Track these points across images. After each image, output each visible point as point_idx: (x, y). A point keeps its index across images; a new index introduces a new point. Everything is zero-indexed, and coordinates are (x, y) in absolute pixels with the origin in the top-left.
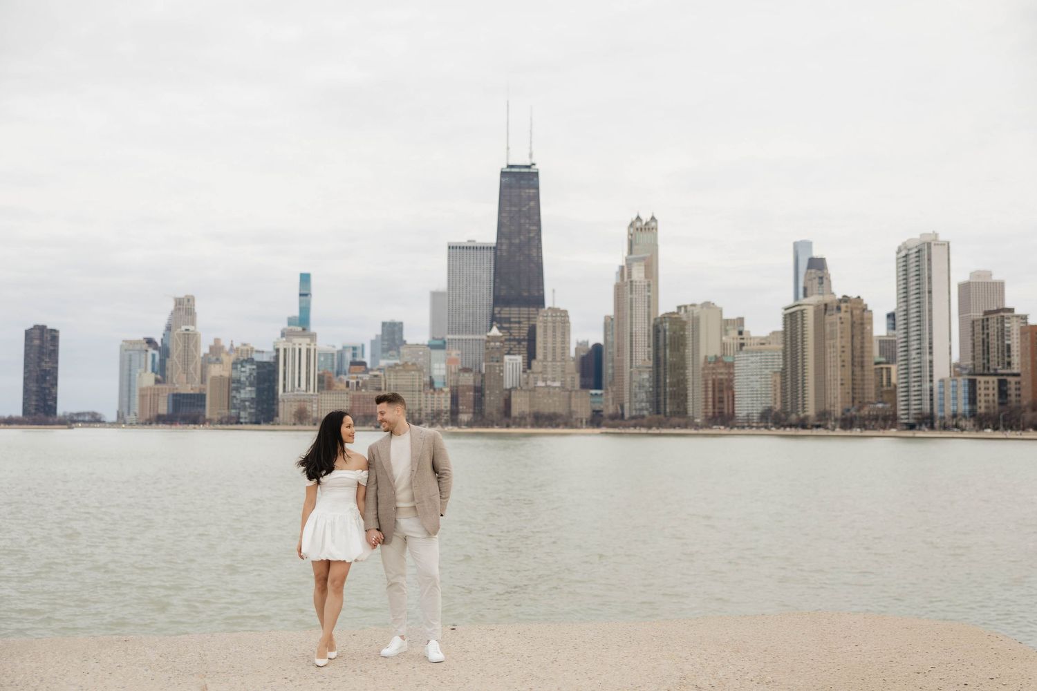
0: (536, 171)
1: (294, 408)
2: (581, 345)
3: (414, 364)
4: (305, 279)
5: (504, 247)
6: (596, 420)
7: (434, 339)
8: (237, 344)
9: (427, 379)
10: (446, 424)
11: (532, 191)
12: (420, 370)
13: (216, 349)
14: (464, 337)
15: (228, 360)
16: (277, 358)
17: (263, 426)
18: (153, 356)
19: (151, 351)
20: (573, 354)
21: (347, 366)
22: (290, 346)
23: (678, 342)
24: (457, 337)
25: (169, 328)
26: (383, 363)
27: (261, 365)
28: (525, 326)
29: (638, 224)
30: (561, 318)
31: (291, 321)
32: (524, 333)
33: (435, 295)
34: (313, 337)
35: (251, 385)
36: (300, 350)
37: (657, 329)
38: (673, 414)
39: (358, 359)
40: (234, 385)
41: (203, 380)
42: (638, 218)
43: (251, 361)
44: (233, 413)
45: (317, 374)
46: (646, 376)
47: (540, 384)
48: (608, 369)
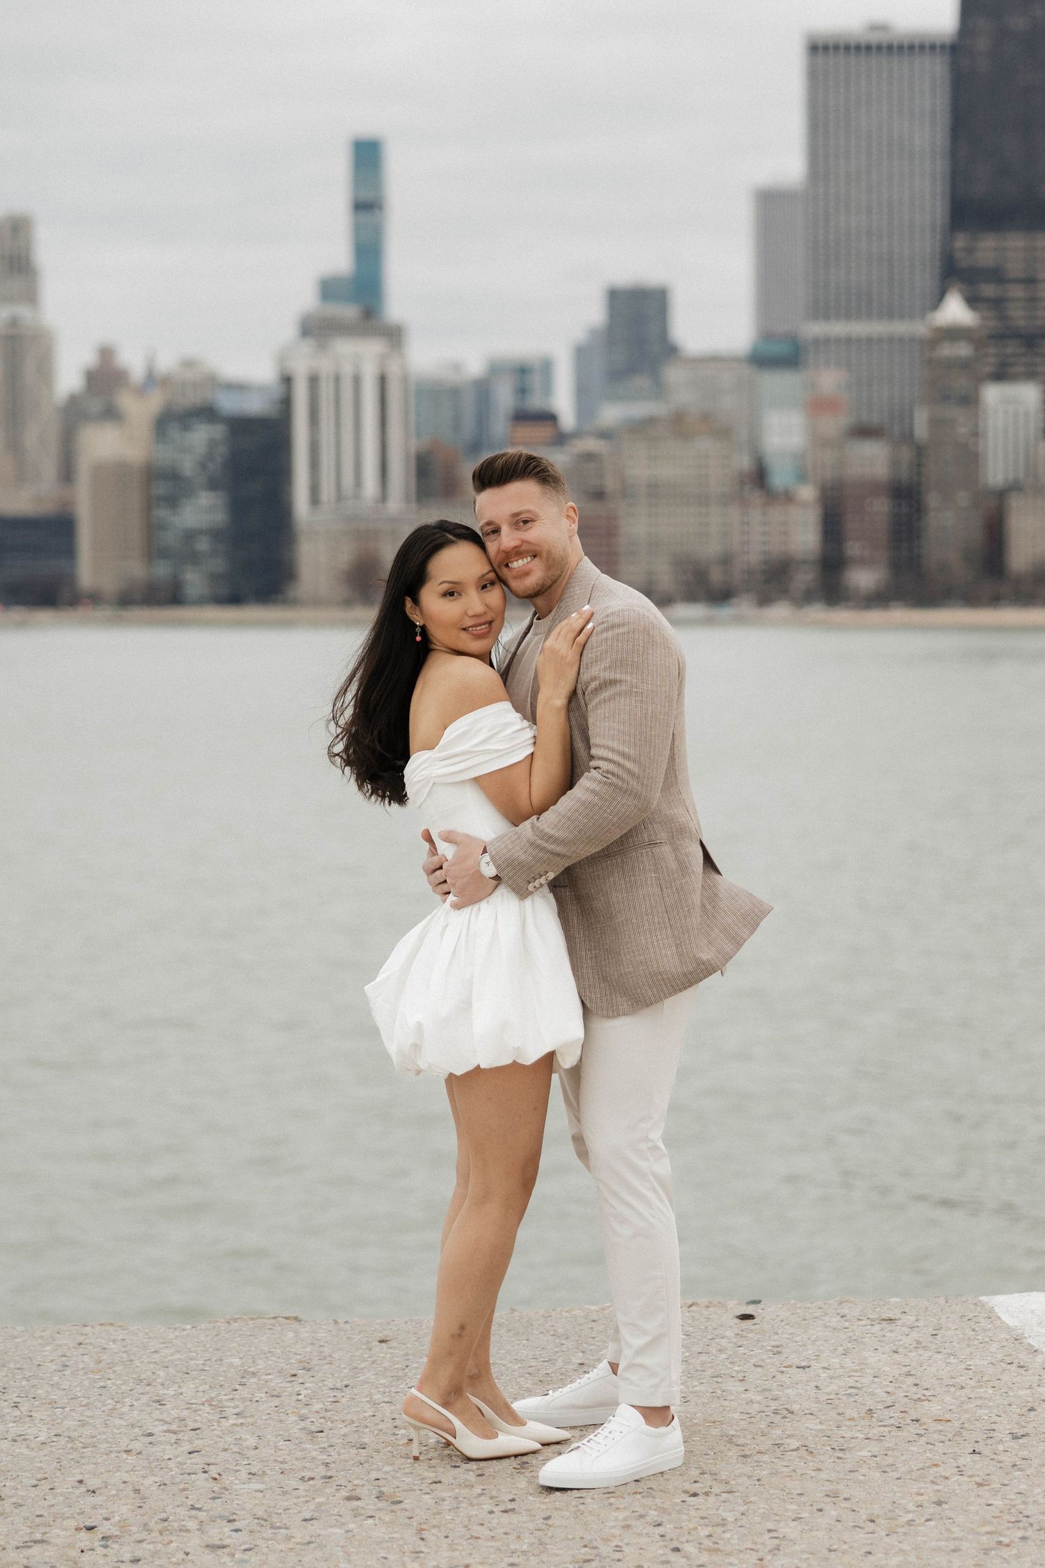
1: (345, 556)
3: (706, 418)
4: (367, 160)
5: (982, 44)
7: (766, 335)
9: (744, 462)
10: (807, 598)
12: (724, 433)
13: (105, 379)
14: (859, 328)
15: (140, 410)
16: (286, 403)
17: (252, 612)
21: (500, 421)
22: (325, 366)
24: (838, 328)
26: (612, 414)
27: (241, 426)
31: (329, 289)
33: (769, 202)
34: (394, 336)
35: (213, 485)
36: (357, 381)
39: (535, 402)
40: (160, 489)
41: (68, 474)
43: (207, 413)
44: (162, 570)
45: (413, 450)
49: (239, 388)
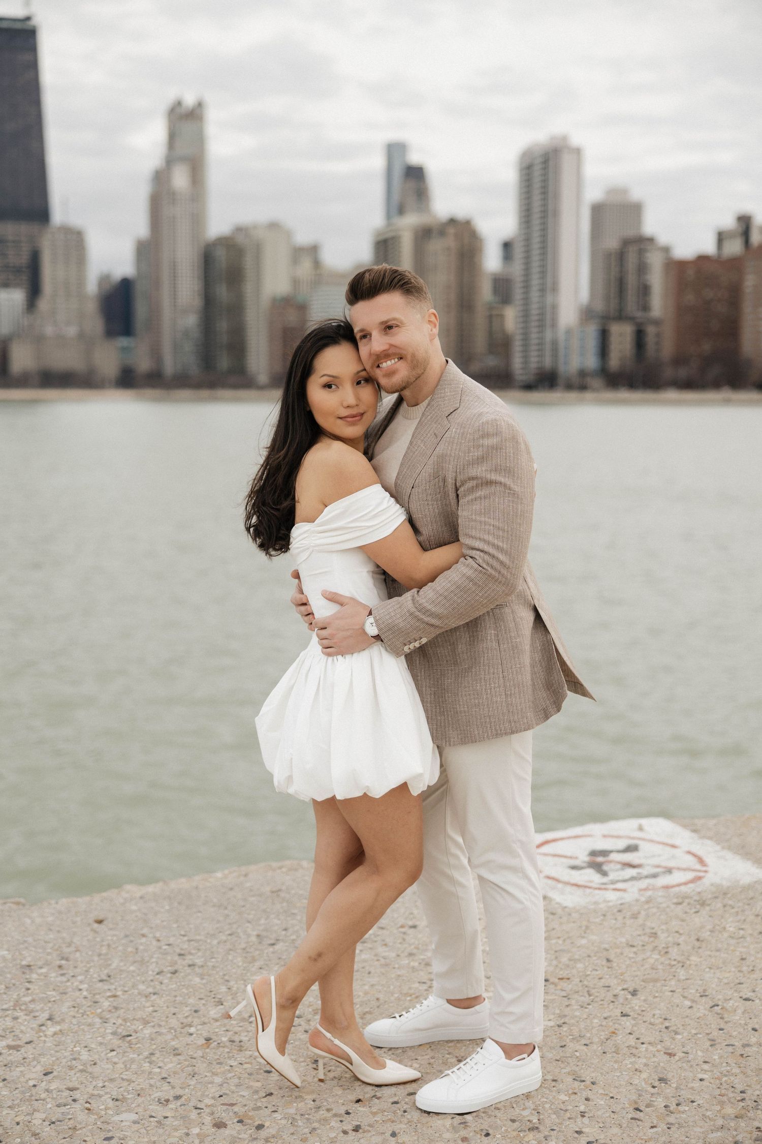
0: (33, 28)
2: (104, 279)
6: (127, 379)
11: (28, 57)
20: (92, 287)
23: (235, 275)
28: (26, 251)
29: (180, 111)
30: (75, 240)
32: (24, 259)
37: (207, 258)
38: (230, 371)
42: (179, 103)
46: (191, 321)
47: (49, 330)
48: (141, 310)
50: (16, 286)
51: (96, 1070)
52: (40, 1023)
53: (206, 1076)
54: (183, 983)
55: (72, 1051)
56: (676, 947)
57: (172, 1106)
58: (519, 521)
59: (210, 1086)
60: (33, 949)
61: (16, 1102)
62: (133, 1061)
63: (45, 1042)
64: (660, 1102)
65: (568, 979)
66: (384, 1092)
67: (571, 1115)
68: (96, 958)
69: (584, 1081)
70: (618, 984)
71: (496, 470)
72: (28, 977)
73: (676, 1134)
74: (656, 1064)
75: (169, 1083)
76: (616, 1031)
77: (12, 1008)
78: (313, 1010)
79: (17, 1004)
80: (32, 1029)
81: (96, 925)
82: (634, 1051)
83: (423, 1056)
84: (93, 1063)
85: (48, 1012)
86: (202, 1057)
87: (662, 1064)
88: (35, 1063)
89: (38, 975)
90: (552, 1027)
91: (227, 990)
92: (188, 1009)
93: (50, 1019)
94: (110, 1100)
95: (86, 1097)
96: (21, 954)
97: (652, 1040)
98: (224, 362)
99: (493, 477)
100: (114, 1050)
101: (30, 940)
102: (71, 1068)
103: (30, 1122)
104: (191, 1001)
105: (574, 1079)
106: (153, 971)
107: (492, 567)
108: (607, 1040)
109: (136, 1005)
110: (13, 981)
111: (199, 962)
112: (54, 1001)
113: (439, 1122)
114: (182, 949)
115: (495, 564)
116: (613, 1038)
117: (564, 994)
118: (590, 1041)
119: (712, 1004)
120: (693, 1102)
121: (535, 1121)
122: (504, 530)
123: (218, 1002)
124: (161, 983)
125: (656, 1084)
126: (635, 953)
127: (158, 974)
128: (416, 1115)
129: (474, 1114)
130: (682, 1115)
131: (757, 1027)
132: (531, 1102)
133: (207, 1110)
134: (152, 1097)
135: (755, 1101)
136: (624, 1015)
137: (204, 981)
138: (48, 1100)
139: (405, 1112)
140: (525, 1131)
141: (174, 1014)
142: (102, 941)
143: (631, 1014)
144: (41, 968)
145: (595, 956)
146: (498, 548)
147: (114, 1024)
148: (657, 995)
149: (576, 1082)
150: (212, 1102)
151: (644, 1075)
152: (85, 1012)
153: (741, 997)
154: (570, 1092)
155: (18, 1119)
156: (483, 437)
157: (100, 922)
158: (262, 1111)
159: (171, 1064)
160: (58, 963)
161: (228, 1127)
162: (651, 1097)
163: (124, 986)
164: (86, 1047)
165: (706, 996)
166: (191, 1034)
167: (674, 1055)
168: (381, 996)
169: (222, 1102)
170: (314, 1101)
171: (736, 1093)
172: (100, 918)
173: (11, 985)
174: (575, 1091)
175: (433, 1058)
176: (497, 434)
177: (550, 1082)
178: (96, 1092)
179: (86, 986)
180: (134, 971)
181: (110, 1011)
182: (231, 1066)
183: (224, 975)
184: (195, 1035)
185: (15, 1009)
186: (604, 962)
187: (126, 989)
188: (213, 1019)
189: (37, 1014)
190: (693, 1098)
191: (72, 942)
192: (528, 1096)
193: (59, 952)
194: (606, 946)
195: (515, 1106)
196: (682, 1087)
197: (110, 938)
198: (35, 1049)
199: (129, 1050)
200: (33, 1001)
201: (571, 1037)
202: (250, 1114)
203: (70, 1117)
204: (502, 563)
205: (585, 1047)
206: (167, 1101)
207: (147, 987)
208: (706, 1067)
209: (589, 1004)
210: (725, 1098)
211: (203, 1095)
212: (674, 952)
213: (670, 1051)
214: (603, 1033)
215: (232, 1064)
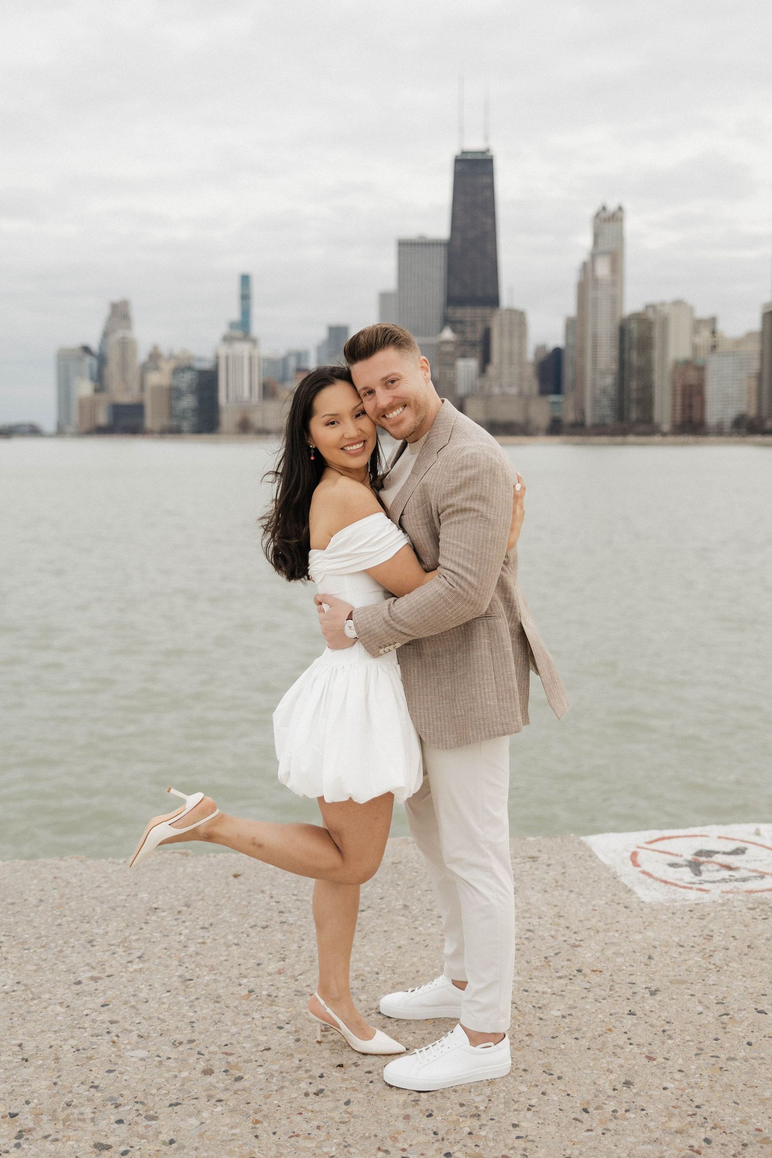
0: (490, 158)
1: (237, 418)
2: (540, 349)
4: (245, 280)
5: (458, 242)
6: (556, 428)
8: (177, 351)
11: (486, 180)
13: (155, 357)
15: (167, 367)
16: (217, 366)
17: (206, 436)
18: (91, 365)
19: (89, 361)
20: (530, 355)
21: (291, 373)
22: (231, 352)
23: (645, 344)
25: (106, 335)
27: (202, 373)
28: (480, 329)
29: (604, 215)
30: (519, 319)
31: (233, 325)
32: (478, 336)
33: (384, 297)
34: (254, 342)
35: (192, 393)
36: (242, 358)
37: (623, 331)
38: (640, 421)
39: (303, 365)
40: (174, 394)
41: (142, 387)
42: (604, 208)
43: (190, 368)
44: (175, 423)
45: (262, 382)
46: (609, 381)
47: (496, 390)
48: (568, 373)
49: (200, 359)
50: (473, 356)
51: (143, 1007)
52: (130, 959)
53: (227, 1025)
54: (265, 938)
55: (138, 988)
56: (724, 951)
57: (181, 1049)
58: (489, 545)
59: (225, 1034)
60: (169, 894)
61: (62, 1028)
62: (179, 1003)
63: (122, 977)
64: (611, 1106)
65: (601, 972)
66: (365, 1061)
67: (519, 1107)
68: (212, 908)
69: (552, 1074)
70: (645, 982)
71: (472, 498)
72: (148, 918)
73: (608, 1140)
74: (630, 1066)
75: (193, 1027)
76: (613, 1029)
77: (117, 944)
78: (356, 975)
79: (125, 940)
80: (121, 964)
81: (232, 878)
82: (618, 1051)
83: (422, 1030)
84: (145, 1000)
85: (142, 951)
86: (235, 1007)
87: (636, 1067)
88: (102, 994)
89: (158, 917)
90: (556, 1017)
91: (297, 948)
92: (254, 961)
93: (139, 957)
94: (136, 1036)
95: (119, 1030)
96: (157, 898)
97: (642, 1041)
98: (634, 414)
99: (468, 505)
100: (169, 992)
101: (172, 886)
102: (126, 1003)
103: (61, 1047)
104: (261, 955)
105: (544, 1071)
106: (249, 925)
107: (461, 587)
108: (599, 1036)
109: (215, 953)
110: (134, 921)
111: (291, 920)
112: (154, 942)
113: (396, 1096)
114: (285, 907)
115: (463, 583)
116: (606, 1035)
117: (588, 986)
118: (583, 1035)
119: (723, 1012)
120: (643, 1110)
121: (482, 1108)
122: (473, 554)
123: (282, 958)
124: (248, 936)
125: (619, 1087)
126: (680, 953)
127: (251, 927)
128: (379, 1086)
129: (430, 1094)
130: (624, 1122)
131: (753, 1041)
132: (490, 1089)
133: (207, 1057)
134: (171, 1038)
135: (705, 1118)
136: (631, 1013)
137: (284, 938)
138: (88, 1029)
139: (371, 1082)
140: (466, 1117)
141: (239, 965)
142: (227, 893)
143: (638, 1013)
144: (164, 911)
145: (639, 952)
146: (466, 569)
147: (187, 967)
148: (675, 997)
149: (544, 1074)
150: (217, 1049)
151: (612, 1077)
152: (171, 954)
153: (756, 1009)
154: (533, 1084)
155: (52, 1043)
156: (462, 469)
157: (236, 876)
158: (250, 1064)
159: (206, 1009)
160: (179, 909)
161: (214, 1075)
162: (605, 1100)
163: (217, 935)
164: (150, 985)
165: (723, 1003)
166: (240, 985)
167: (654, 1060)
168: (422, 969)
169: (224, 1051)
170: (300, 1060)
171: (691, 1106)
172: (239, 873)
173: (131, 924)
174: (538, 1083)
175: (430, 1033)
176: (475, 466)
177: (521, 1070)
178: (129, 1028)
179: (187, 931)
180: (234, 923)
181: (191, 956)
182: (253, 1018)
183: (304, 934)
184: (242, 986)
185: (119, 945)
186: (645, 959)
187: (217, 938)
188: (268, 973)
189: (133, 951)
190: (645, 1106)
191: (203, 891)
192: (491, 1082)
193: (187, 899)
194: (657, 943)
195: (472, 1090)
196: (642, 1093)
197: (234, 891)
198: (110, 982)
199: (182, 993)
200: (138, 939)
201: (568, 1029)
202: (240, 1065)
203: (94, 1047)
204: (470, 583)
205: (573, 1042)
206: (181, 1043)
207: (235, 938)
208: (678, 1076)
209: (604, 999)
210: (676, 1111)
211: (213, 1042)
212: (718, 958)
213: (652, 1055)
214: (600, 1029)
215: (255, 1017)
